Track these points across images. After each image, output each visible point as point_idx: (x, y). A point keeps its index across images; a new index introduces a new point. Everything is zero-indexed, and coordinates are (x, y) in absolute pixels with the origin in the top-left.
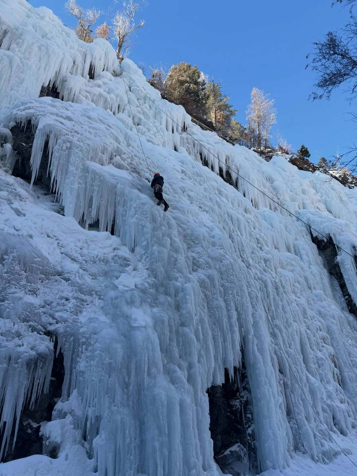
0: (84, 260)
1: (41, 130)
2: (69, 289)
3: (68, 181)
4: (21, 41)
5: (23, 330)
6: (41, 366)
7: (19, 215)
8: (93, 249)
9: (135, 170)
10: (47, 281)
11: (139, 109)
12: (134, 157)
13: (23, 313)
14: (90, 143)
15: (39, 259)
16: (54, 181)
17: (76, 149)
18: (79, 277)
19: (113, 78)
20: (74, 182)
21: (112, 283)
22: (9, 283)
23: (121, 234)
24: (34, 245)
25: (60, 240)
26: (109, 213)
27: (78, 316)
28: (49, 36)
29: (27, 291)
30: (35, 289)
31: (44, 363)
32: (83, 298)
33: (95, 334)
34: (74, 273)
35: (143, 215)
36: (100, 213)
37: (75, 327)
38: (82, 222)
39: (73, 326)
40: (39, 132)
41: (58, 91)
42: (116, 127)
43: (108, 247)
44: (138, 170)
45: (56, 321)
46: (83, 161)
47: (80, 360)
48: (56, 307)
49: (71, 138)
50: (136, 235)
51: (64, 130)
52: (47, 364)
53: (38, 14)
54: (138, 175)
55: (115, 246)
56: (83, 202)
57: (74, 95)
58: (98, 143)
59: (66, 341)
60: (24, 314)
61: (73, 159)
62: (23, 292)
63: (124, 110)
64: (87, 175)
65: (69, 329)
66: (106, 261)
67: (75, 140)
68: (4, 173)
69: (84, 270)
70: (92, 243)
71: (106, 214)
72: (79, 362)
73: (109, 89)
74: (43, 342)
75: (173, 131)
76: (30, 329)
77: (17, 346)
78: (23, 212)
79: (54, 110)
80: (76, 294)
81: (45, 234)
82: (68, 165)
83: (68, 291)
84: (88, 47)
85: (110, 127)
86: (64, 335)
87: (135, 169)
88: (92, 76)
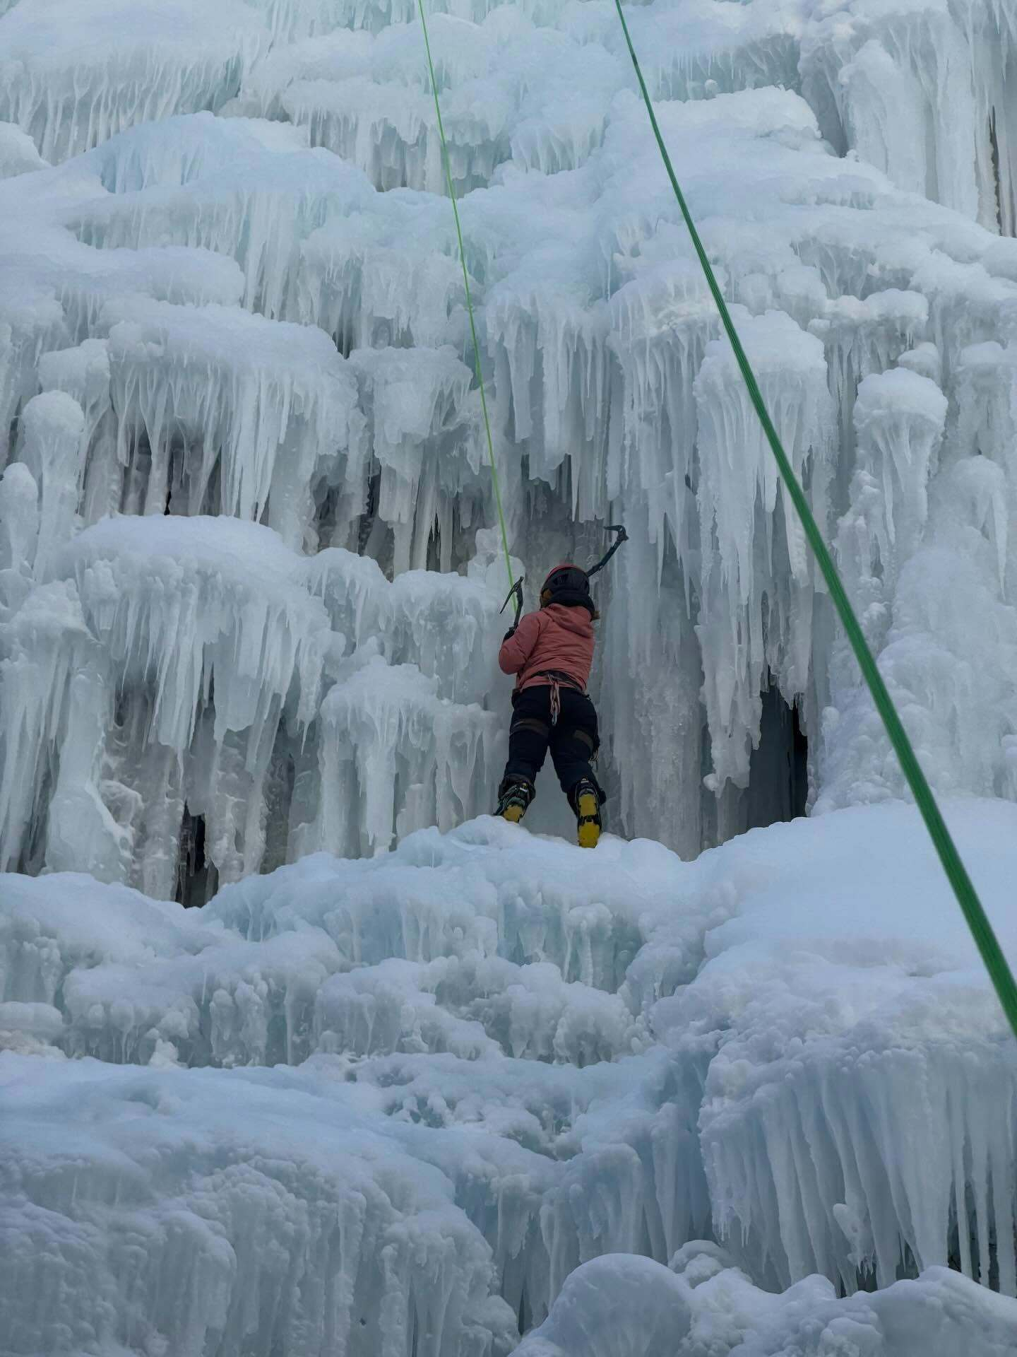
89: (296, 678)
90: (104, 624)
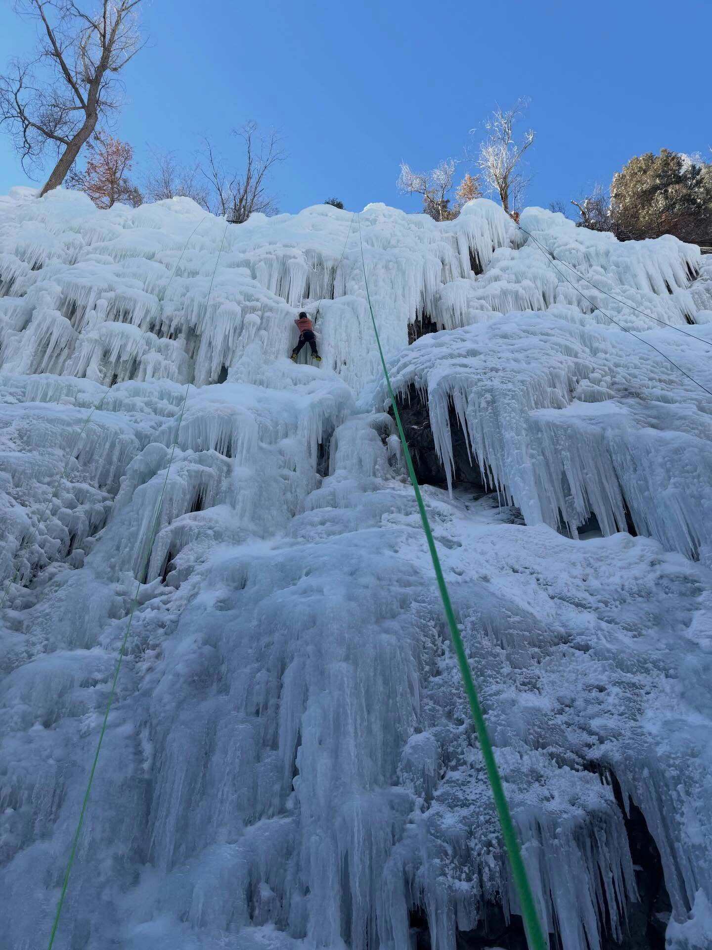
0: (600, 601)
1: (435, 390)
2: (595, 666)
3: (510, 459)
4: (357, 271)
5: (541, 765)
6: (604, 839)
7: (450, 547)
8: (607, 574)
9: (627, 393)
10: (548, 658)
11: (583, 282)
12: (614, 369)
13: (529, 729)
14: (525, 379)
15: (517, 618)
16: (486, 469)
17: (505, 398)
18: (605, 638)
19: (516, 253)
20: (522, 458)
21: (681, 638)
22: (482, 675)
23: (652, 528)
24: (498, 593)
25: (538, 573)
26: (609, 494)
27: (637, 721)
28: (393, 242)
29: (519, 685)
30: (530, 678)
31: (608, 832)
32: (633, 681)
33: (693, 755)
34: (593, 631)
35: (687, 474)
36: (593, 500)
37: (643, 746)
38: (563, 528)
39: (637, 745)
40: (433, 396)
41: (433, 321)
42: (558, 331)
43: (636, 563)
44: (633, 390)
45: (597, 737)
46: (523, 415)
47: (684, 820)
48: (585, 709)
49: (489, 383)
50: (689, 522)
51: (473, 376)
52: (615, 835)
53: (367, 220)
54: (637, 400)
55: (650, 557)
56: (552, 489)
57: (461, 314)
58: (538, 372)
59: (634, 779)
60: (531, 731)
61: (505, 418)
62: (513, 688)
63: (555, 298)
64: (540, 435)
65: (631, 752)
66: (646, 594)
67: (496, 383)
68: (402, 485)
69: (609, 622)
70: (600, 563)
71: (605, 498)
72: (683, 824)
73: (516, 276)
74: (588, 786)
75: (670, 291)
76: (554, 761)
77: (542, 800)
78: (455, 539)
79: (444, 350)
80: (615, 675)
81: (508, 568)
82: (500, 432)
83: (595, 671)
84: (455, 226)
85: (548, 335)
86: (626, 766)
87: (626, 390)
88: (477, 268)
89: (138, 352)
90: (103, 339)
